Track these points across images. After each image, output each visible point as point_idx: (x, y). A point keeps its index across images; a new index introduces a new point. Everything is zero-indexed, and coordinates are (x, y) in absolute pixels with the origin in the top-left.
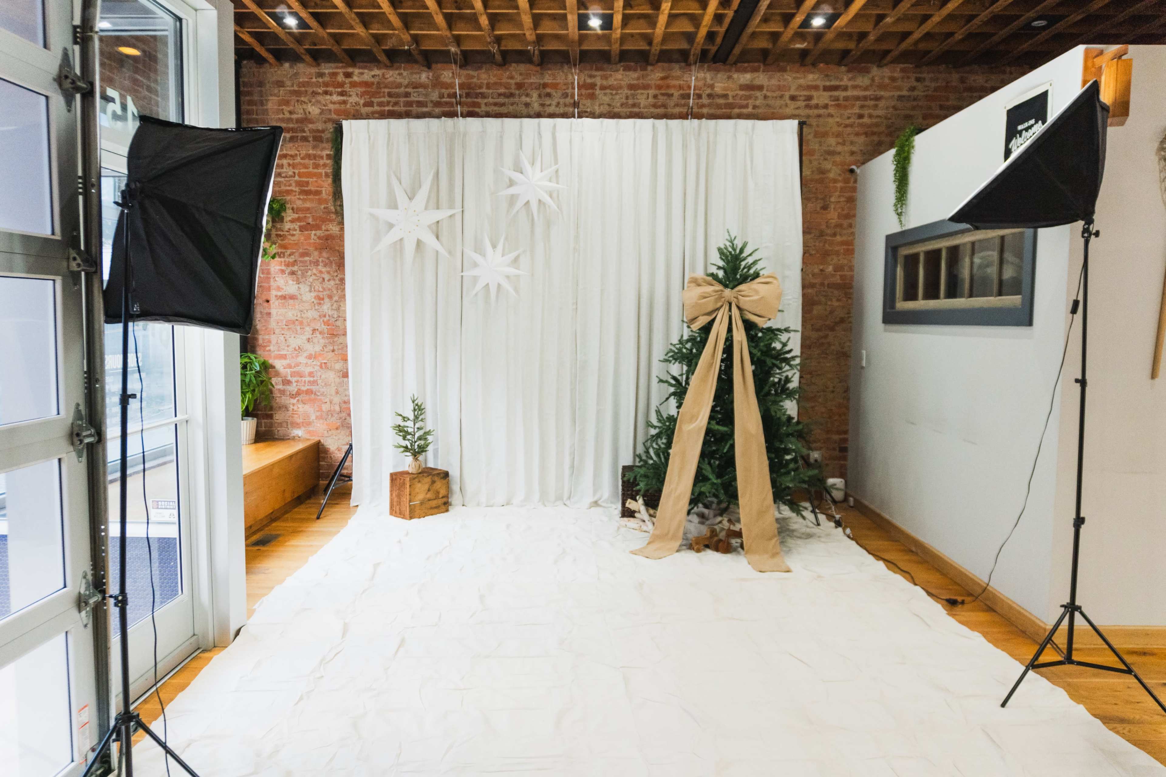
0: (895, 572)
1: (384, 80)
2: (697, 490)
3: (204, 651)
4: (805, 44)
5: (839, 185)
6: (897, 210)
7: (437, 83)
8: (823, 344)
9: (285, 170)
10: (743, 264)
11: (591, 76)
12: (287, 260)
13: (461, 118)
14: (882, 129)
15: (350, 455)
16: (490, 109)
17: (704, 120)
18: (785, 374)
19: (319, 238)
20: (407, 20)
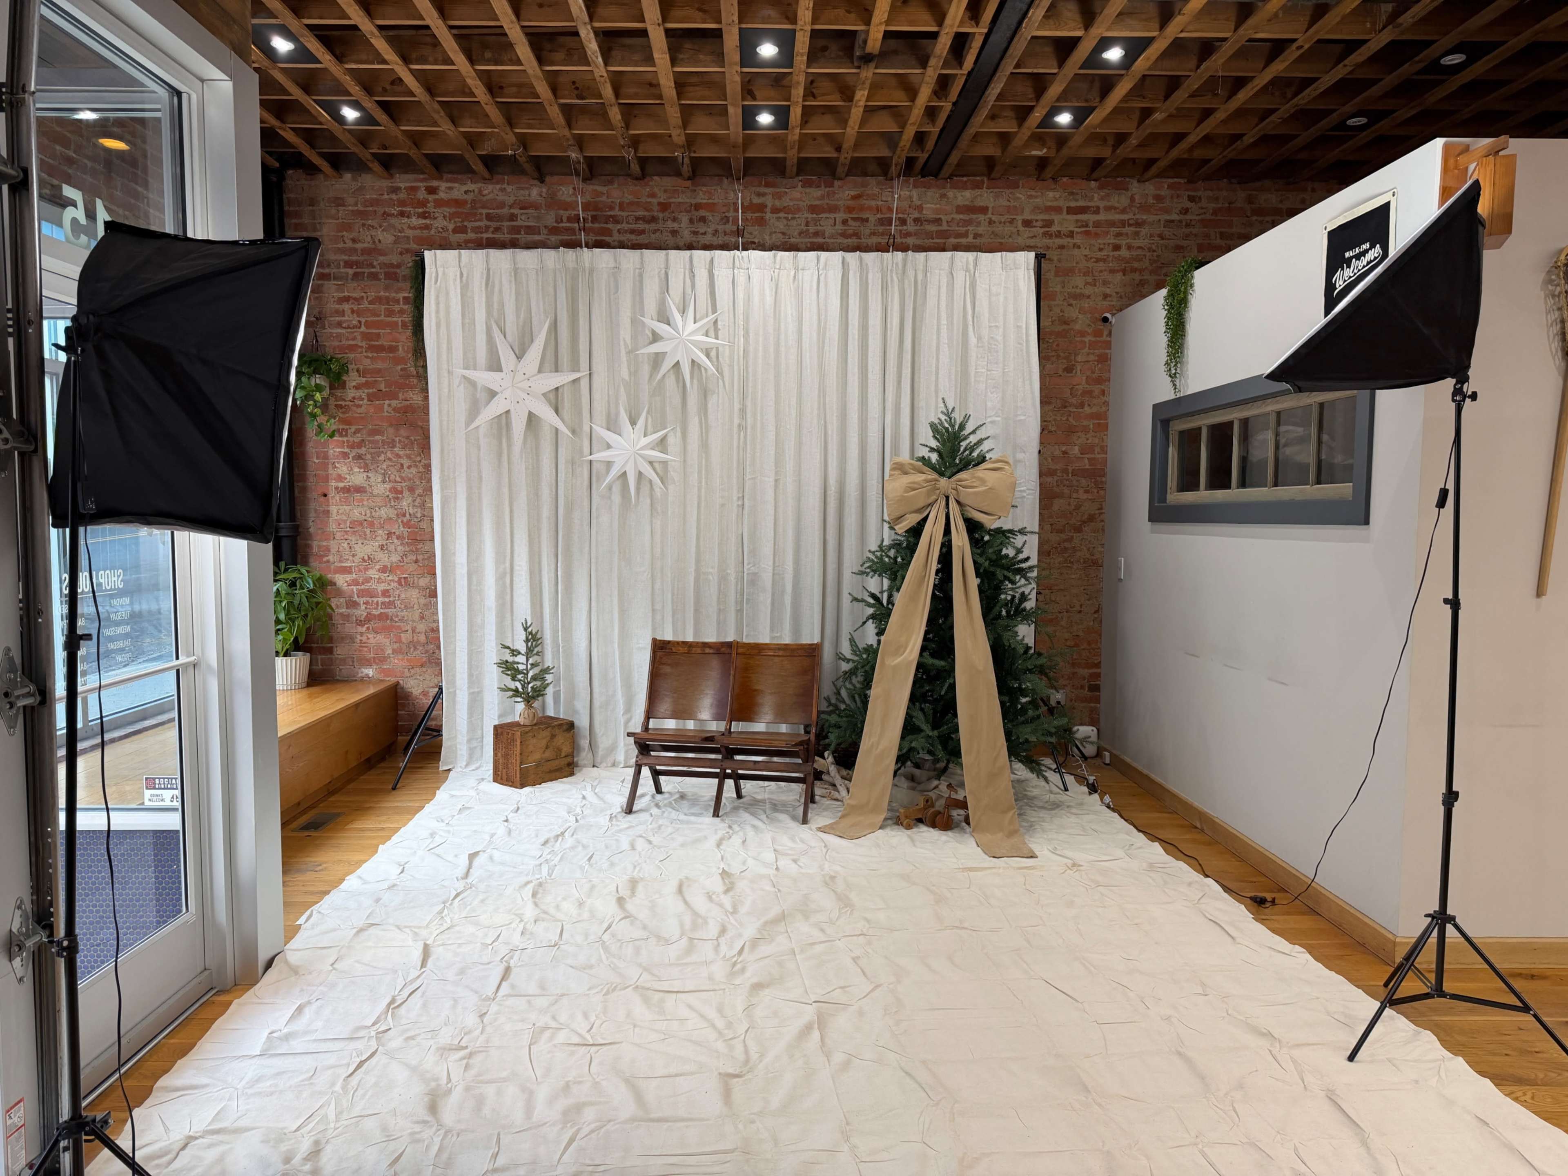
0: (1177, 859)
1: (481, 197)
2: (906, 746)
3: (220, 992)
4: (1045, 150)
5: (1087, 339)
6: (1169, 370)
7: (553, 202)
8: (1066, 549)
9: (346, 318)
10: (964, 444)
11: (759, 195)
12: (351, 439)
13: (585, 249)
14: (1145, 264)
15: (440, 701)
16: (625, 238)
17: (910, 253)
18: (1020, 591)
19: (394, 410)
20: (510, 113)
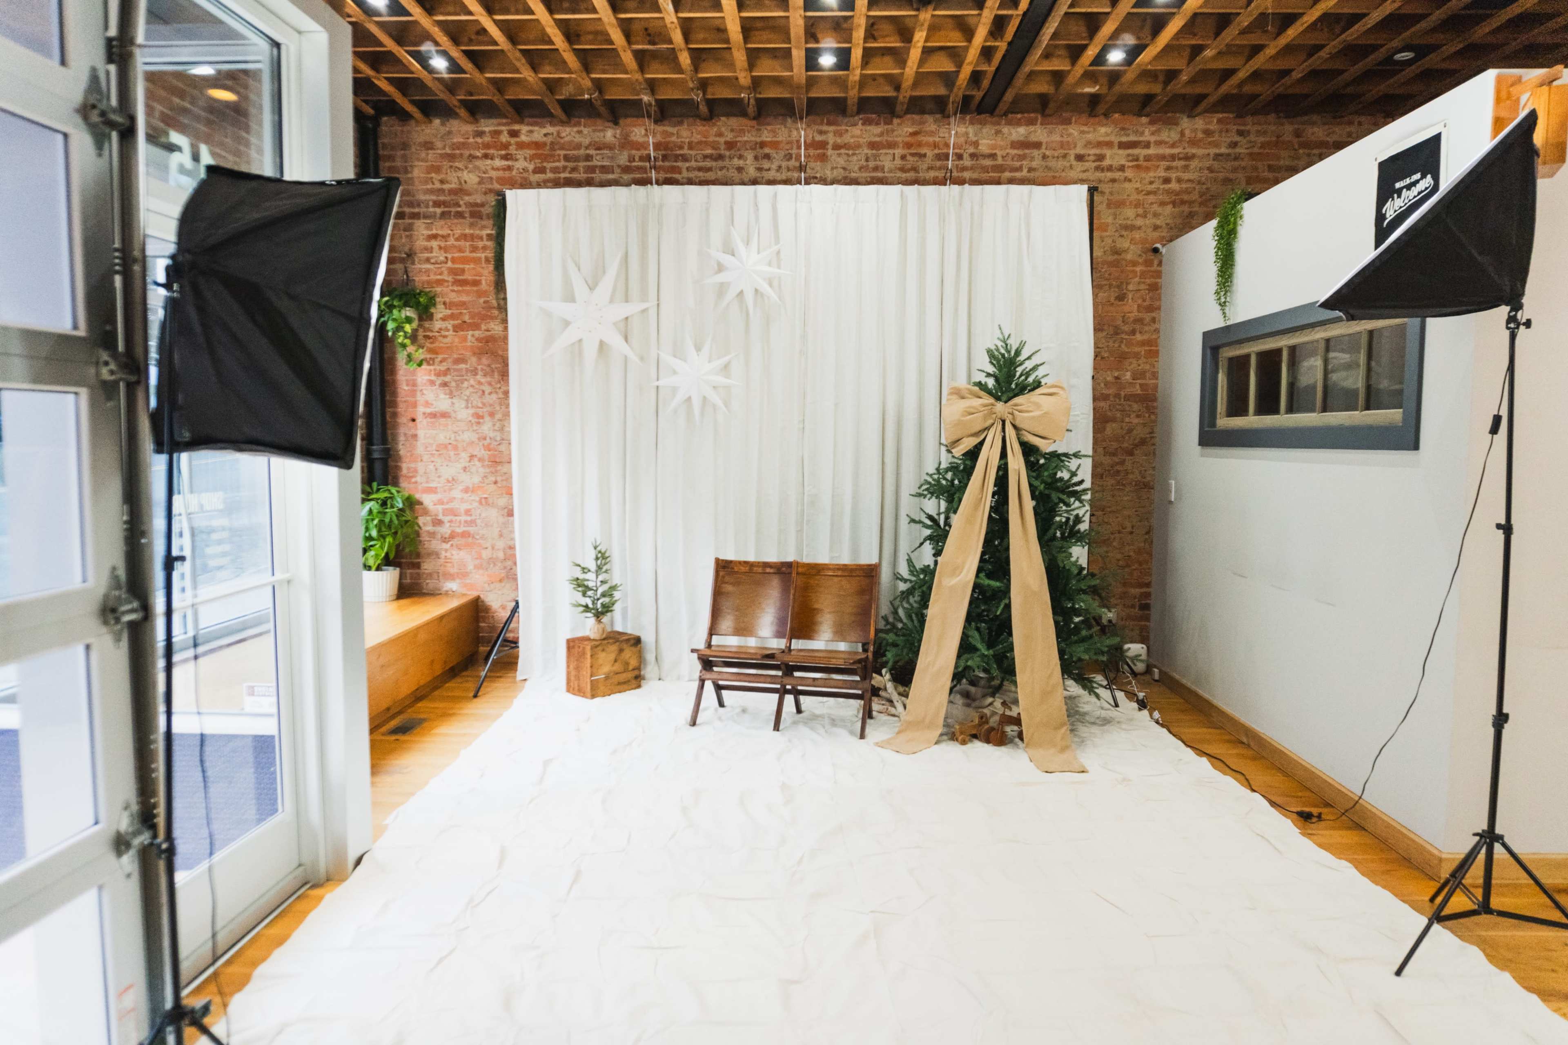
0: (1225, 773)
1: (558, 139)
2: (962, 664)
3: (315, 886)
4: (1097, 87)
5: (1138, 269)
6: (1219, 299)
7: (626, 143)
8: (1118, 472)
9: (434, 254)
10: (1019, 370)
11: (821, 132)
12: (438, 368)
13: (655, 186)
14: (1195, 196)
15: (516, 614)
16: (692, 175)
17: (967, 186)
18: (1075, 513)
19: (477, 339)
20: (587, 60)
